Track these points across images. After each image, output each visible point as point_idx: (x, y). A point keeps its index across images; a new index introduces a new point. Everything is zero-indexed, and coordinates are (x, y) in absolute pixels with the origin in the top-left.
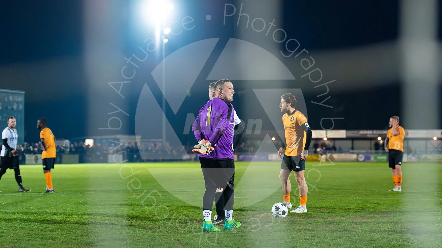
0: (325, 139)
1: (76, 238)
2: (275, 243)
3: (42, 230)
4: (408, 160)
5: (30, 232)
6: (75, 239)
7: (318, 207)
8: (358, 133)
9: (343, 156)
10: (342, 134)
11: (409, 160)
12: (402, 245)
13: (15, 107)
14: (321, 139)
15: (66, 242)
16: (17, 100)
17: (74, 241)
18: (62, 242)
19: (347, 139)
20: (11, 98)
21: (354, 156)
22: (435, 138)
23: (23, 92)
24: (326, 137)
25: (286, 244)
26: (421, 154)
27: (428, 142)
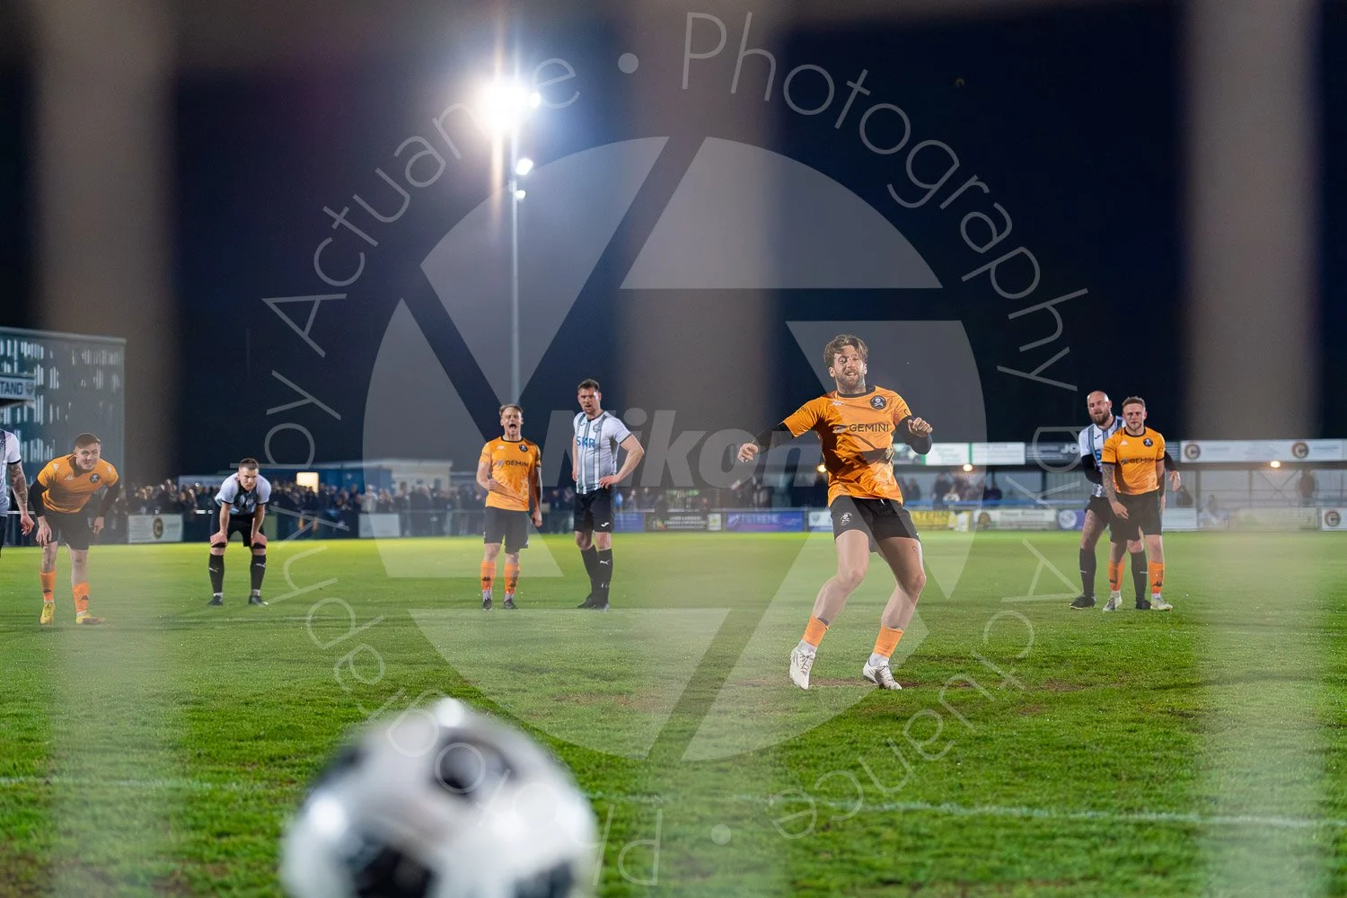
0: (968, 468)
1: (239, 744)
2: (801, 757)
3: (144, 724)
4: (1198, 524)
5: (111, 728)
6: (236, 748)
7: (932, 654)
8: (1059, 451)
9: (1017, 515)
10: (1013, 453)
11: (1202, 525)
12: (1161, 760)
13: (99, 380)
14: (959, 468)
15: (209, 755)
16: (104, 362)
17: (230, 752)
18: (199, 755)
19: (1030, 466)
20: (87, 356)
21: (1049, 515)
22: (1275, 464)
23: (123, 341)
24: (971, 464)
25: (832, 760)
26: (1236, 509)
27: (1255, 473)
